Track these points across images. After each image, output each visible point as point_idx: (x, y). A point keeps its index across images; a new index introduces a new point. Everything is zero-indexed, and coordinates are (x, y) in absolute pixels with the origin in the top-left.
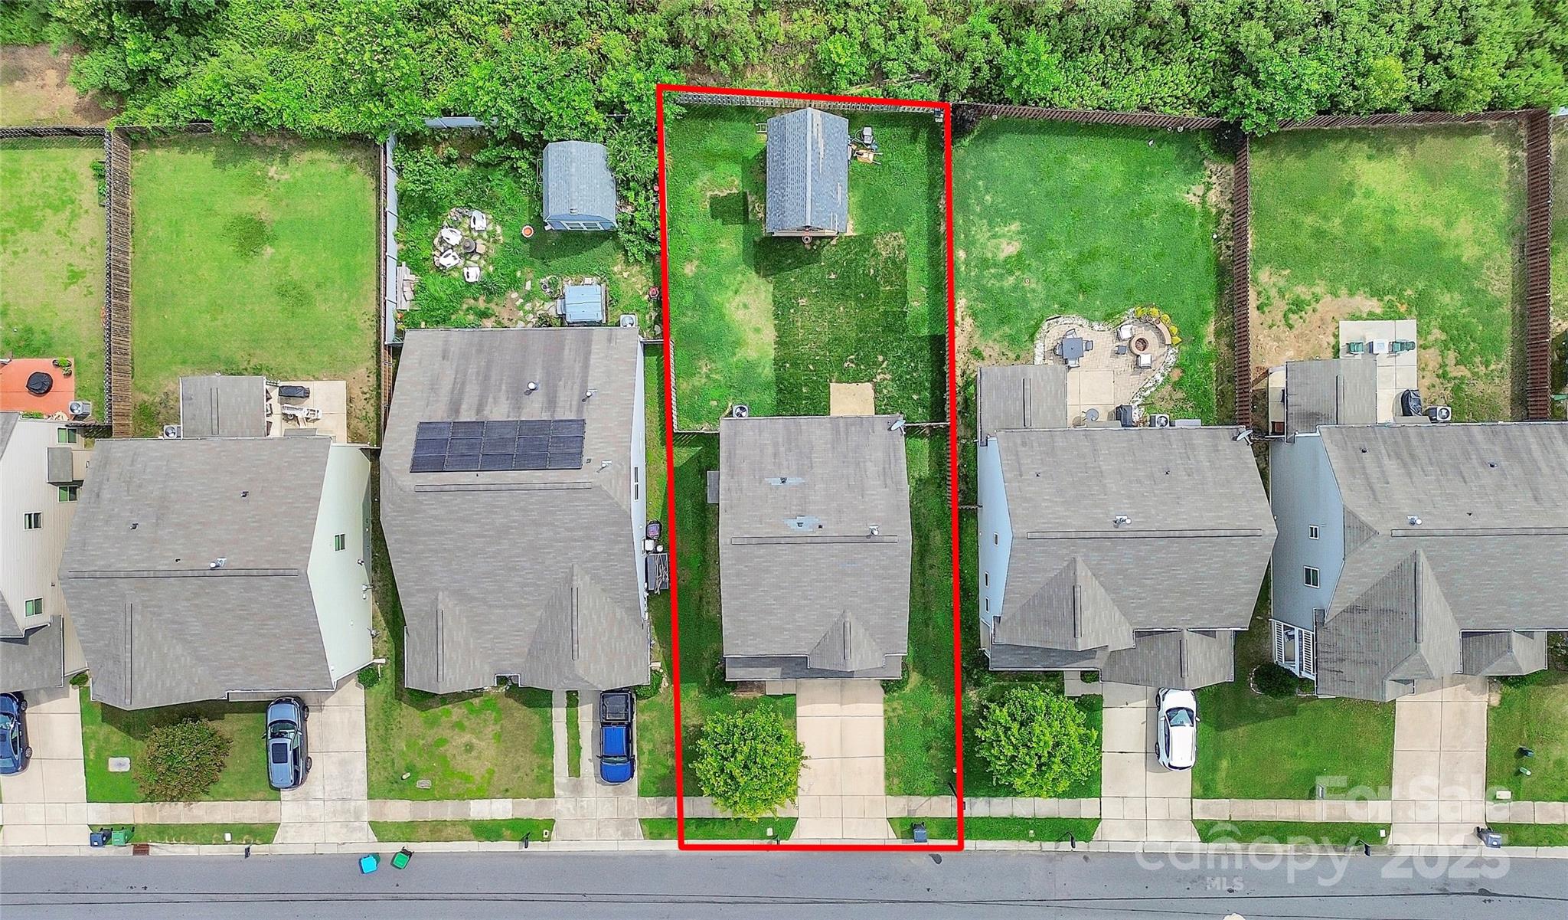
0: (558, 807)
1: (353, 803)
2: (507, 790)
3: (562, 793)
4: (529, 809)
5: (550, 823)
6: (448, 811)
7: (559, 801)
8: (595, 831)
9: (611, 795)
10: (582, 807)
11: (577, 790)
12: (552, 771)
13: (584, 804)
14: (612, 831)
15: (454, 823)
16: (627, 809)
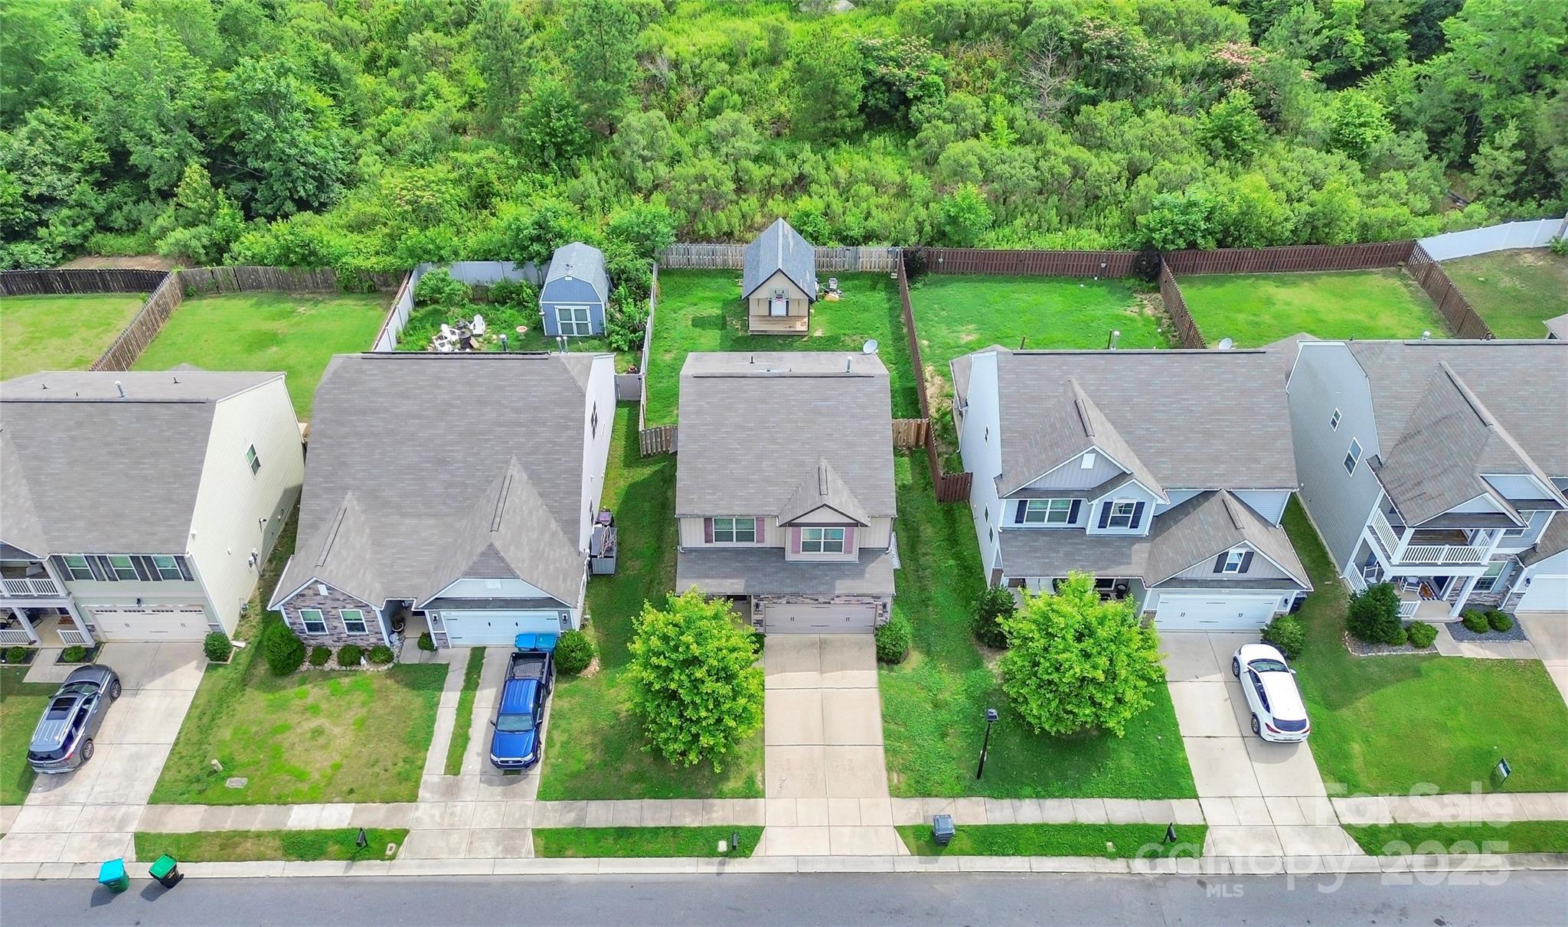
0: (418, 814)
1: (124, 809)
2: (351, 791)
3: (428, 795)
4: (375, 816)
5: (399, 836)
6: (258, 818)
7: (422, 806)
8: (464, 846)
9: (499, 798)
10: (453, 814)
11: (450, 792)
12: (422, 768)
13: (458, 810)
14: (490, 848)
15: (259, 835)
16: (517, 816)
